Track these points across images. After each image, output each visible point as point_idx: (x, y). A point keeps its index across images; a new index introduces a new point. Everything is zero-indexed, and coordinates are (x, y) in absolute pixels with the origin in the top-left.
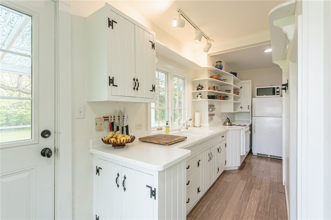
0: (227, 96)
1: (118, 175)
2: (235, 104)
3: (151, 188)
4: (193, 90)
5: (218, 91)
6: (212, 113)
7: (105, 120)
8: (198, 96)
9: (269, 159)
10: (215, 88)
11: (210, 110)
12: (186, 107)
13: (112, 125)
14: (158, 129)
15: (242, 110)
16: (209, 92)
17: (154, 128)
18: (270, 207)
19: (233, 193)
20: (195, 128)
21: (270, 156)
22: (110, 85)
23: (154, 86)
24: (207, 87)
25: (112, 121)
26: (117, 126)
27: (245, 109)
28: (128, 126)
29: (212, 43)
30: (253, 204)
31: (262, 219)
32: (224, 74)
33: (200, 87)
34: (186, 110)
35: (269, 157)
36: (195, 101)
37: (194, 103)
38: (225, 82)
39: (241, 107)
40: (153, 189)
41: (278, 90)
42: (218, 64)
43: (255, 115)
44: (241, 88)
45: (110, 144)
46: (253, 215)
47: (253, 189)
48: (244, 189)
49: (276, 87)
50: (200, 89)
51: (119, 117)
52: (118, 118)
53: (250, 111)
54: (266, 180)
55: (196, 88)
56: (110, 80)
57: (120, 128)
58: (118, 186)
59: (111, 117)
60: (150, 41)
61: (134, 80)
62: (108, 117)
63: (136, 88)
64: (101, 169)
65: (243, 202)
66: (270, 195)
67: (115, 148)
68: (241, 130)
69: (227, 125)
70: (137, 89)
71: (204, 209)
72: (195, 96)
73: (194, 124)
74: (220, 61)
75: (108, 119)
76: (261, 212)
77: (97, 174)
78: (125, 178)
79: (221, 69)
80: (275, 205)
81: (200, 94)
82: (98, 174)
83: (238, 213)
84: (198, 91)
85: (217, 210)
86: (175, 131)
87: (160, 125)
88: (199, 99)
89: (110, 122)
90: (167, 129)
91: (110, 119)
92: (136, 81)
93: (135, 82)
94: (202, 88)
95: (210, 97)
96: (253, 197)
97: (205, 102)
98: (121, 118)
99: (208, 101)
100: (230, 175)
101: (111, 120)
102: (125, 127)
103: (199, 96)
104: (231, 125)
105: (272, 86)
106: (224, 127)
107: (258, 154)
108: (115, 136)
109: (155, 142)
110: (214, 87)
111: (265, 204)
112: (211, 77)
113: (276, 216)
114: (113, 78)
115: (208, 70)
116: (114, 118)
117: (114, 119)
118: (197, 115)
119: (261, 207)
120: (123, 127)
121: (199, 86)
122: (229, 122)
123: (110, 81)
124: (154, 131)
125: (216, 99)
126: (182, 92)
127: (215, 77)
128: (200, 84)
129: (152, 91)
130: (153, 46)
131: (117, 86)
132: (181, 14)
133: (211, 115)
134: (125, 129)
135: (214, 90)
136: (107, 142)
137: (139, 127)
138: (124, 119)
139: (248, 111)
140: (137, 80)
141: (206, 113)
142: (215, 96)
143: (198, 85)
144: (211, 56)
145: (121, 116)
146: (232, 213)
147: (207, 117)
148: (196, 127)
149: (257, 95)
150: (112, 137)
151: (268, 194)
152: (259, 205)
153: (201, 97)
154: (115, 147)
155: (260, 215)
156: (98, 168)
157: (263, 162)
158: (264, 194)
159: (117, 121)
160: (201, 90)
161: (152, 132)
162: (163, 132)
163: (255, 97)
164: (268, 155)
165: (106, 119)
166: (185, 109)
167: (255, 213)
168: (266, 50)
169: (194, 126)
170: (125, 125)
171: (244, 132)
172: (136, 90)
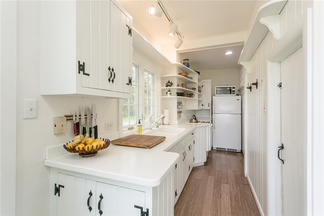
0: (192, 94)
1: (91, 194)
2: (199, 101)
3: (141, 208)
4: (162, 86)
5: (186, 88)
6: (180, 110)
7: (67, 120)
8: (167, 93)
9: (226, 152)
10: (184, 86)
11: (179, 108)
12: (156, 104)
13: (77, 125)
14: (129, 129)
15: (204, 108)
16: (178, 89)
17: (125, 127)
18: (241, 201)
19: (206, 191)
20: (164, 125)
21: (228, 149)
22: (79, 73)
23: (130, 79)
24: (176, 84)
25: (78, 121)
26: (84, 128)
27: (206, 107)
28: (96, 126)
29: (183, 39)
30: (226, 199)
31: (238, 215)
32: (191, 72)
33: (169, 84)
34: (156, 108)
35: (226, 150)
36: (164, 98)
37: (163, 99)
38: (191, 80)
39: (202, 105)
40: (145, 210)
41: (234, 89)
42: (186, 61)
43: (215, 112)
44: (202, 86)
45: (78, 152)
46: (229, 212)
47: (222, 184)
48: (214, 185)
49: (232, 86)
50: (169, 85)
51: (86, 115)
52: (84, 117)
53: (210, 108)
54: (230, 173)
55: (165, 85)
56: (80, 66)
57: (87, 130)
58: (90, 209)
59: (76, 116)
60: (127, 25)
61: (109, 69)
62: (72, 116)
63: (111, 79)
64: (63, 187)
65: (216, 199)
66: (237, 188)
67: (83, 157)
68: (206, 126)
69: (194, 122)
70: (113, 81)
71: (181, 213)
72: (164, 93)
73: (163, 121)
74: (187, 59)
75: (71, 118)
76: (235, 207)
77: (55, 194)
78: (101, 197)
79: (188, 67)
80: (244, 198)
81: (169, 91)
82: (57, 194)
83: (215, 212)
84: (167, 88)
85: (195, 213)
86: (147, 129)
87: (131, 124)
88: (169, 96)
89: (75, 123)
90: (139, 128)
91: (74, 118)
92: (111, 70)
93: (111, 72)
94: (171, 85)
95: (179, 94)
96: (224, 192)
97: (174, 99)
98: (89, 117)
99: (177, 98)
100: (199, 171)
101: (76, 119)
102: (94, 128)
103: (169, 93)
104: (197, 122)
105: (227, 85)
106: (190, 124)
107: (217, 148)
108: (83, 141)
109: (134, 145)
110: (183, 84)
111: (237, 199)
112: (179, 74)
113: (249, 210)
114: (84, 63)
115: (177, 66)
116: (80, 117)
117: (80, 119)
118: (166, 112)
119: (234, 202)
120: (90, 128)
121: (169, 82)
122: (195, 119)
123: (79, 68)
124: (125, 130)
125: (184, 96)
126: (151, 88)
127: (184, 74)
128: (169, 81)
129: (129, 84)
130: (130, 32)
131: (88, 75)
132: (159, 3)
133: (179, 112)
134: (93, 130)
135: (183, 87)
136: (72, 150)
137: (109, 126)
138: (92, 118)
139: (209, 108)
140: (113, 70)
141: (175, 110)
142: (183, 93)
143: (167, 81)
144: (179, 53)
145: (89, 114)
146: (210, 214)
147: (175, 115)
148: (166, 125)
149: (216, 94)
150: (80, 143)
151: (236, 188)
152: (231, 200)
153: (170, 94)
154: (83, 155)
155: (234, 211)
156: (57, 186)
157: (223, 156)
158: (233, 188)
159: (83, 121)
160: (171, 86)
161: (124, 133)
162: (135, 132)
163: (215, 96)
164: (225, 149)
165: (68, 118)
166: (154, 106)
167: (230, 210)
168: (227, 53)
169: (163, 124)
170: (94, 125)
171: (210, 129)
172: (111, 81)
